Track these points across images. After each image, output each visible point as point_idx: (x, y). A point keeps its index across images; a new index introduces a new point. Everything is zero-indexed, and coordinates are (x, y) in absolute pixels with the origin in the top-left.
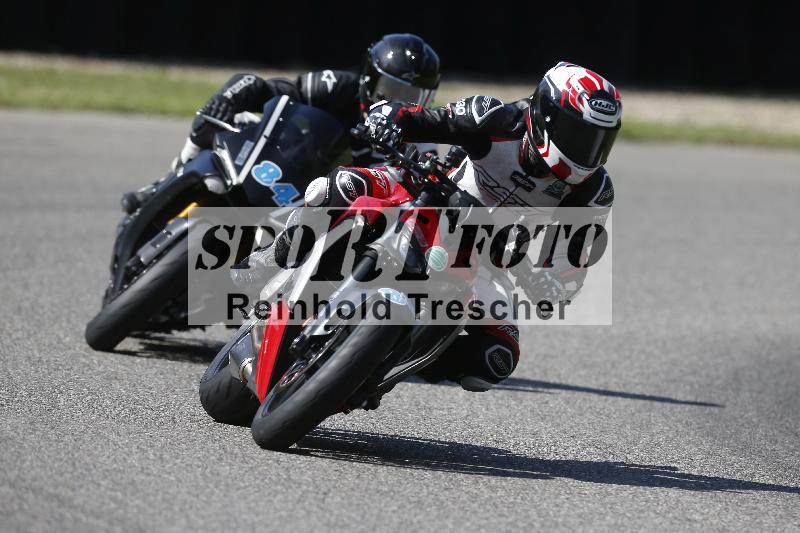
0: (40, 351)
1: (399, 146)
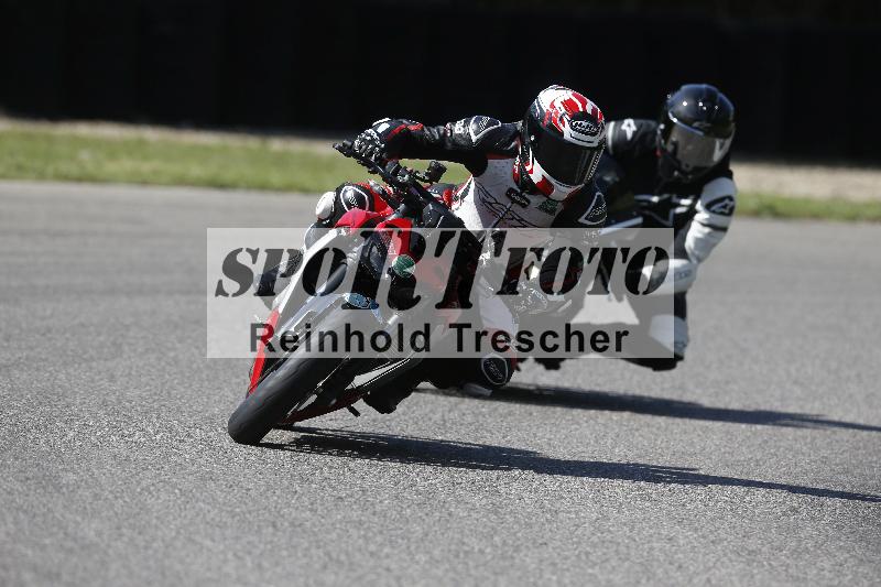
1: (381, 162)
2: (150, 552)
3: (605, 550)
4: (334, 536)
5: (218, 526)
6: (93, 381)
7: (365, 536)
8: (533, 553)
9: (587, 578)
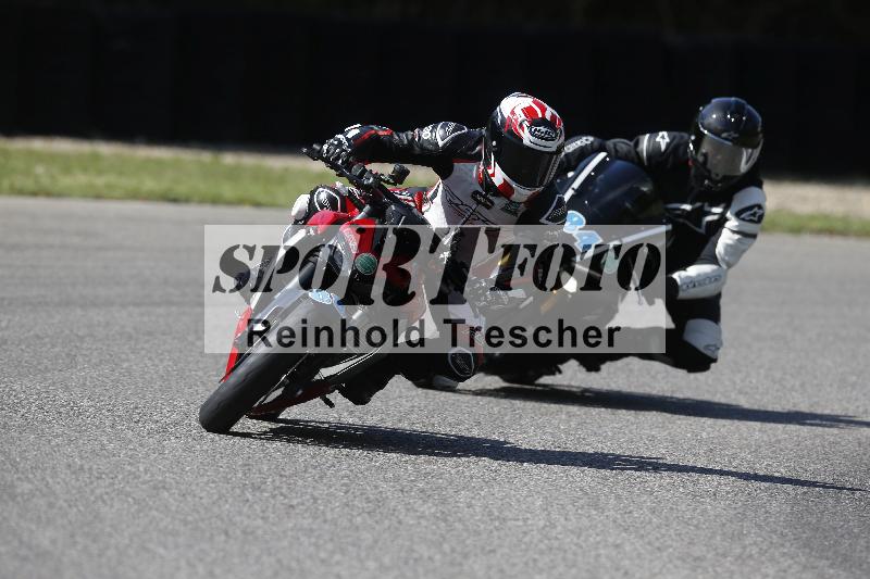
0: (81, 458)
1: (348, 165)
2: (104, 560)
3: (552, 557)
4: (285, 543)
5: (170, 534)
7: (315, 544)
8: (482, 560)
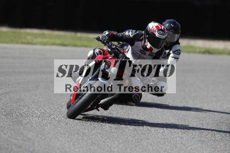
2: (46, 141)
5: (63, 134)
6: (31, 96)
7: (102, 137)
8: (146, 141)
9: (160, 148)
